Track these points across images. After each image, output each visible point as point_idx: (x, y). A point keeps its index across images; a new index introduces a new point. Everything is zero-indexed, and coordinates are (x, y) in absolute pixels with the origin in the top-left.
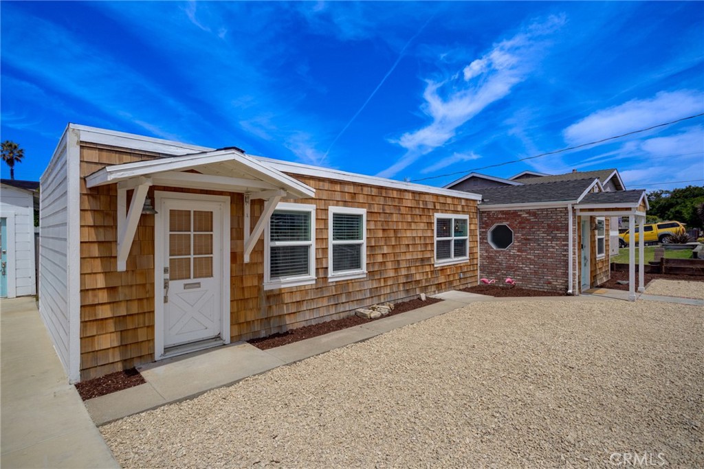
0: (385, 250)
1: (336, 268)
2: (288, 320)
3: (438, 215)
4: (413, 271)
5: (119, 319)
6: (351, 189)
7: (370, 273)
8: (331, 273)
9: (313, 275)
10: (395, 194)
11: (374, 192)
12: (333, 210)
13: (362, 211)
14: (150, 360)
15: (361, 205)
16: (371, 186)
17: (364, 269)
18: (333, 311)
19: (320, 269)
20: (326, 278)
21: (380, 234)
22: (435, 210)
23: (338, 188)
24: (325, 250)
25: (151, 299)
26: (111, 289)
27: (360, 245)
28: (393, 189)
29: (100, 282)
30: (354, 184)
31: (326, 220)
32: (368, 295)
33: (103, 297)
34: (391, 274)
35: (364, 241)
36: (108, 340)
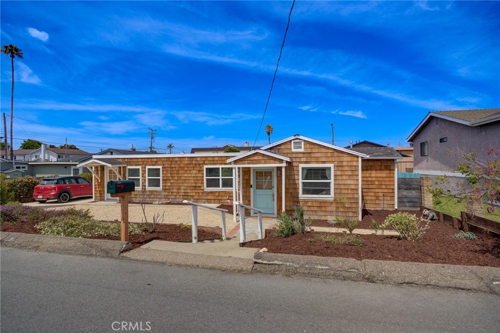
0: (172, 181)
1: (149, 186)
2: (133, 199)
3: (205, 167)
4: (189, 191)
5: (100, 191)
6: (155, 160)
7: (165, 190)
8: (147, 187)
9: (141, 187)
10: (177, 159)
11: (165, 159)
12: (148, 167)
13: (160, 167)
14: (104, 200)
15: (160, 165)
16: (164, 158)
17: (161, 187)
18: (148, 199)
19: (144, 186)
20: (145, 189)
21: (169, 175)
22: (204, 164)
23: (150, 160)
24: (145, 180)
25: (104, 188)
26: (98, 185)
27: (160, 179)
28: (176, 158)
29: (97, 184)
30: (156, 158)
31: (145, 171)
32: (163, 197)
33: (97, 186)
34: (175, 191)
35: (161, 178)
36: (98, 195)
